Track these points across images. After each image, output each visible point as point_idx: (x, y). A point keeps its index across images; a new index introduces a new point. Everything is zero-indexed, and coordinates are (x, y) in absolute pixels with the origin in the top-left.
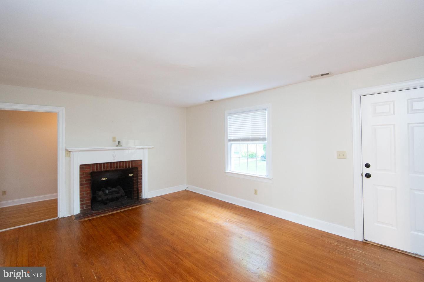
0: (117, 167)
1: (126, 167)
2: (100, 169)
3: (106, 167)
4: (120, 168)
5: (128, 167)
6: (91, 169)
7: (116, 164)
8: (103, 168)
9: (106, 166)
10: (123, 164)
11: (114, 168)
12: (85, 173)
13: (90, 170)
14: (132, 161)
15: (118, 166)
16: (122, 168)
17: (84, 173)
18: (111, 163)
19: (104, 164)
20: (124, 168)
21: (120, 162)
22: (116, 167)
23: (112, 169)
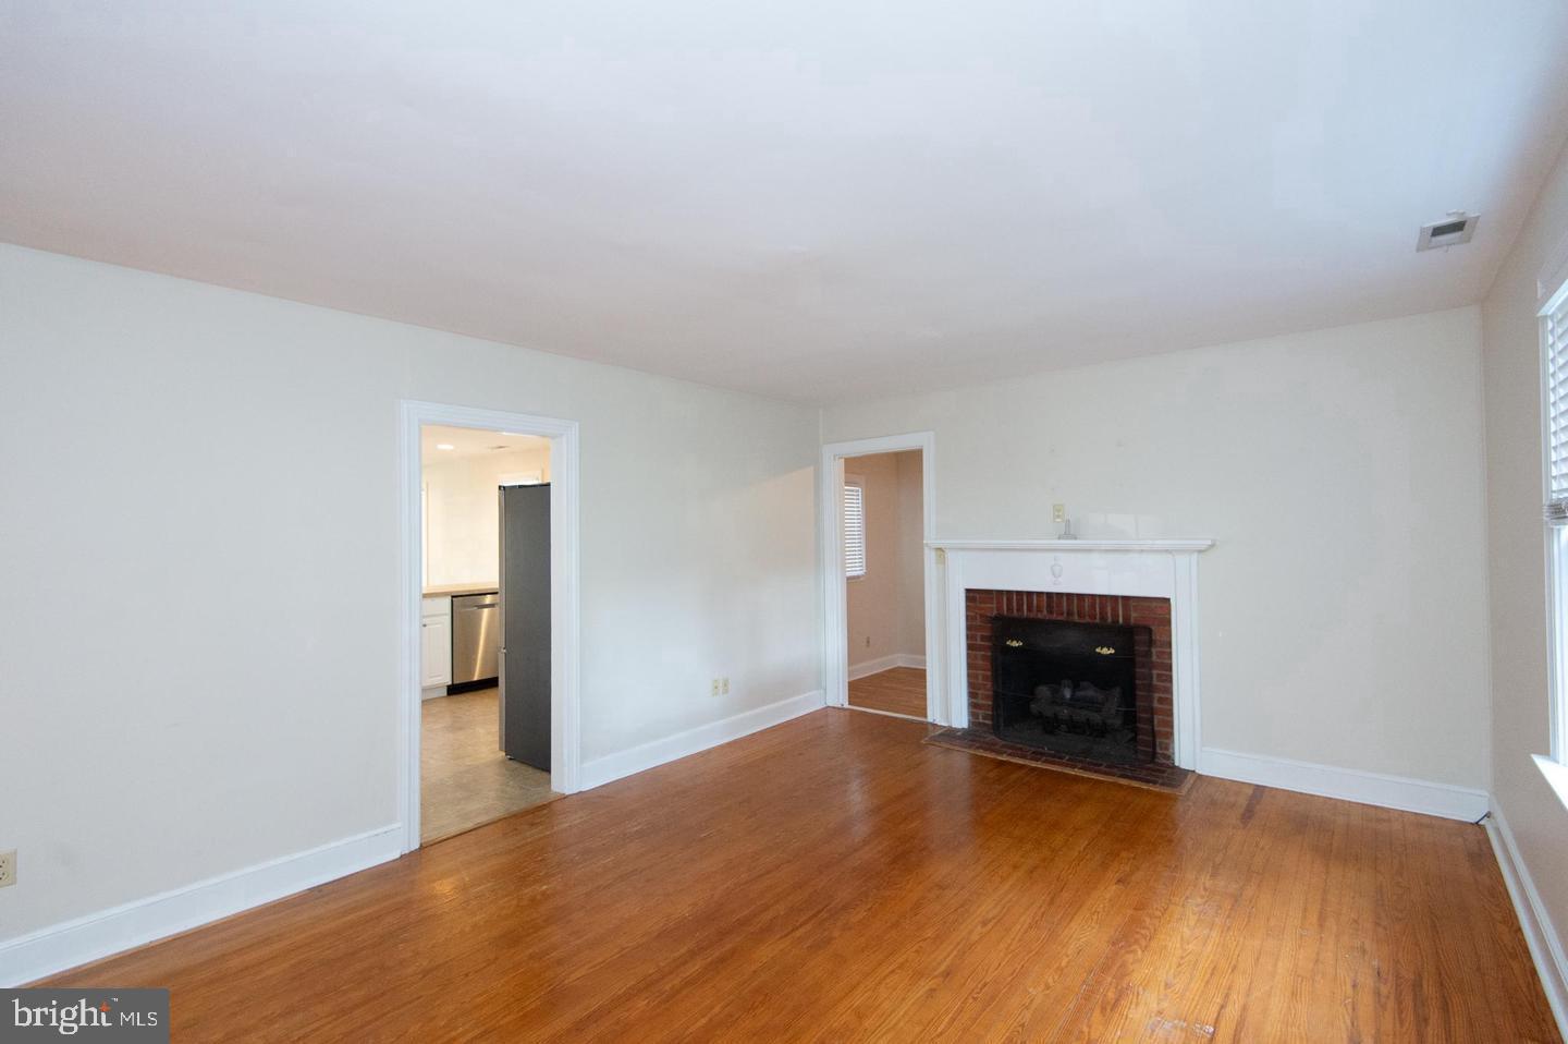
0: (1070, 613)
1: (1103, 618)
2: (1018, 610)
3: (1035, 609)
4: (1079, 615)
5: (1110, 620)
6: (995, 606)
7: (1068, 599)
8: (1025, 607)
9: (1035, 602)
10: (1093, 606)
11: (1062, 614)
12: (981, 616)
13: (991, 609)
14: (1126, 599)
15: (1075, 610)
16: (1087, 620)
17: (978, 617)
18: (1049, 595)
19: (1030, 594)
20: (1098, 621)
21: (1081, 597)
22: (1068, 614)
23: (1054, 617)
